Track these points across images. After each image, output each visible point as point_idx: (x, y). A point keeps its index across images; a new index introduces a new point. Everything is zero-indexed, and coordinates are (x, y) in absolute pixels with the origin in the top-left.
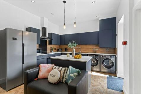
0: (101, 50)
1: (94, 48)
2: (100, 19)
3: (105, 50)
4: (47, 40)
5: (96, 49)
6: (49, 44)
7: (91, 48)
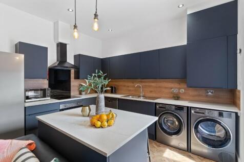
0: (192, 92)
1: (174, 86)
2: (188, 13)
3: (202, 92)
4: (70, 71)
5: (180, 89)
6: (75, 78)
7: (166, 88)
